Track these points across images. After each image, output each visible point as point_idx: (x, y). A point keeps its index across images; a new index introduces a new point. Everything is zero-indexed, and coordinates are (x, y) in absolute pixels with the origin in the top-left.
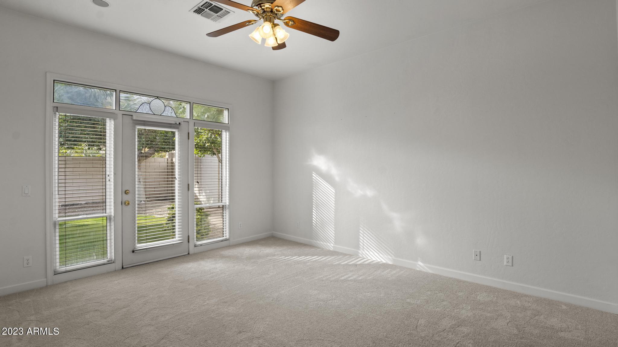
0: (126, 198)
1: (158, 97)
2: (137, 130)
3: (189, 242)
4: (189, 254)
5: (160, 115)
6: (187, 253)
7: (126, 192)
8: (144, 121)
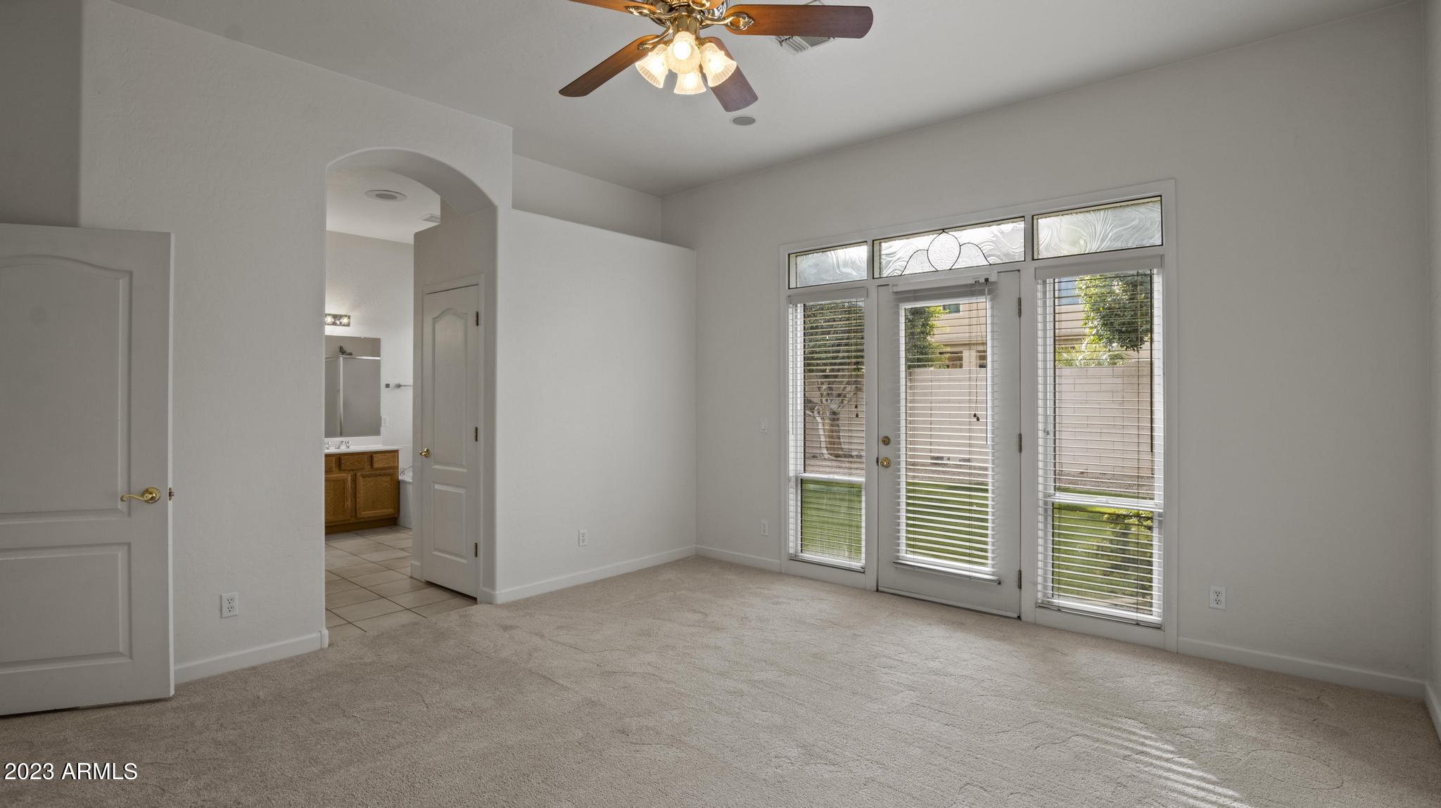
0: (886, 451)
1: (943, 230)
2: (902, 313)
3: (1020, 587)
4: (1019, 618)
5: (950, 269)
6: (1016, 616)
7: (886, 441)
8: (915, 291)
